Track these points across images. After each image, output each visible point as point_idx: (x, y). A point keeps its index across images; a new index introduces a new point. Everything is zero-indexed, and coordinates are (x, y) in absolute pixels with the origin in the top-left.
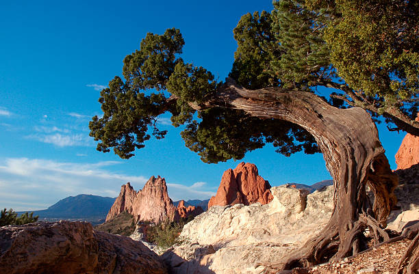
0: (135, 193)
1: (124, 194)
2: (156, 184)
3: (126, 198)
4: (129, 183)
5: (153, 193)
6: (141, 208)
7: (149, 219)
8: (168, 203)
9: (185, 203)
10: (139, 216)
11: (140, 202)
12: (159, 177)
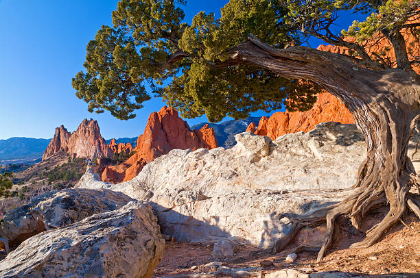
0: (69, 134)
1: (59, 135)
2: (90, 126)
3: (61, 138)
4: (63, 126)
5: (87, 134)
6: (76, 147)
7: (84, 155)
8: (101, 141)
9: (116, 141)
10: (75, 154)
11: (74, 142)
12: (92, 119)
